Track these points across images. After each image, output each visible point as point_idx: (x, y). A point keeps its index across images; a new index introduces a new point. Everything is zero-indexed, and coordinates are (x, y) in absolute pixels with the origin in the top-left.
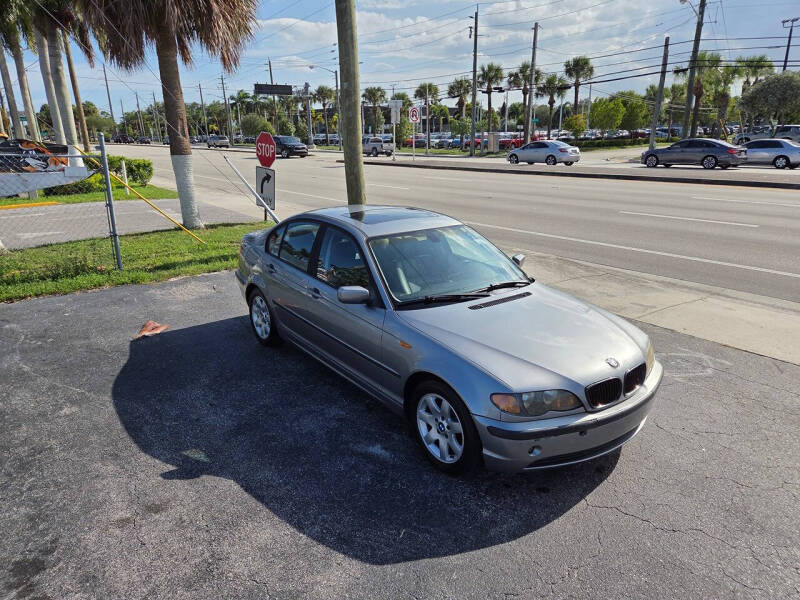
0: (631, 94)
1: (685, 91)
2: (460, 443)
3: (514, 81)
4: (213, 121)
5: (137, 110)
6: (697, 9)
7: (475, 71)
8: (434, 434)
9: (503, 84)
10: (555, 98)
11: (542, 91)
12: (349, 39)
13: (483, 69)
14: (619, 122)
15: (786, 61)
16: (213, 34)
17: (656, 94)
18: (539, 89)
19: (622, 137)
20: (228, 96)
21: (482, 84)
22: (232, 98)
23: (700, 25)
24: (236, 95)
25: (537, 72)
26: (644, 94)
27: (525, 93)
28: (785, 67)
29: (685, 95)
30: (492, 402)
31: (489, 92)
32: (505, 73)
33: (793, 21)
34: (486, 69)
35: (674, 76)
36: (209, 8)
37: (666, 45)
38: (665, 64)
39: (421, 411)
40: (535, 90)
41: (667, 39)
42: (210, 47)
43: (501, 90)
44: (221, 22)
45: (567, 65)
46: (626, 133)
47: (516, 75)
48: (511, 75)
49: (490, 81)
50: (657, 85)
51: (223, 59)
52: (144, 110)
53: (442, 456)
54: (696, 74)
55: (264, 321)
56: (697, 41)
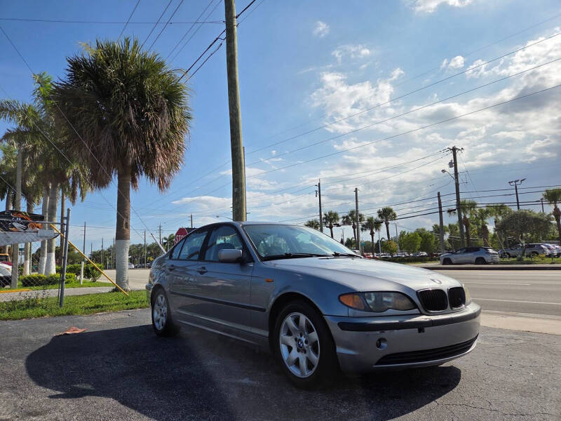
0: (423, 230)
1: (458, 228)
2: (316, 352)
3: (347, 222)
4: (151, 255)
5: (100, 249)
6: (453, 176)
7: (321, 215)
8: (295, 354)
9: (340, 222)
10: (374, 231)
11: (365, 227)
12: (239, 163)
13: (326, 215)
14: (418, 246)
15: (518, 202)
16: (154, 164)
17: (439, 230)
18: (363, 226)
19: (423, 256)
20: (162, 237)
21: (325, 223)
22: (165, 239)
23: (457, 185)
24: (167, 237)
25: (360, 215)
26: (431, 229)
27: (354, 227)
28: (518, 205)
29: (458, 231)
30: (340, 301)
31: (331, 227)
32: (340, 216)
33: (515, 182)
34: (327, 213)
35: (448, 214)
36: (154, 151)
37: (439, 197)
38: (440, 207)
39: (283, 336)
40: (360, 227)
41: (439, 193)
42: (152, 177)
43: (338, 225)
44: (161, 159)
45: (379, 212)
46: (425, 254)
47: (347, 217)
48: (344, 218)
49: (331, 221)
50: (438, 224)
51: (159, 183)
52: (105, 249)
53: (303, 373)
54: (463, 214)
55: (162, 315)
56: (458, 193)
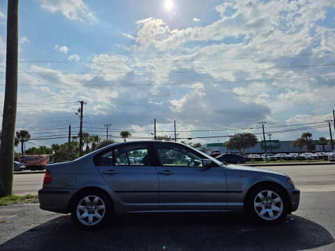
23: (81, 122)
35: (73, 138)
41: (70, 126)
50: (68, 142)
56: (81, 127)
